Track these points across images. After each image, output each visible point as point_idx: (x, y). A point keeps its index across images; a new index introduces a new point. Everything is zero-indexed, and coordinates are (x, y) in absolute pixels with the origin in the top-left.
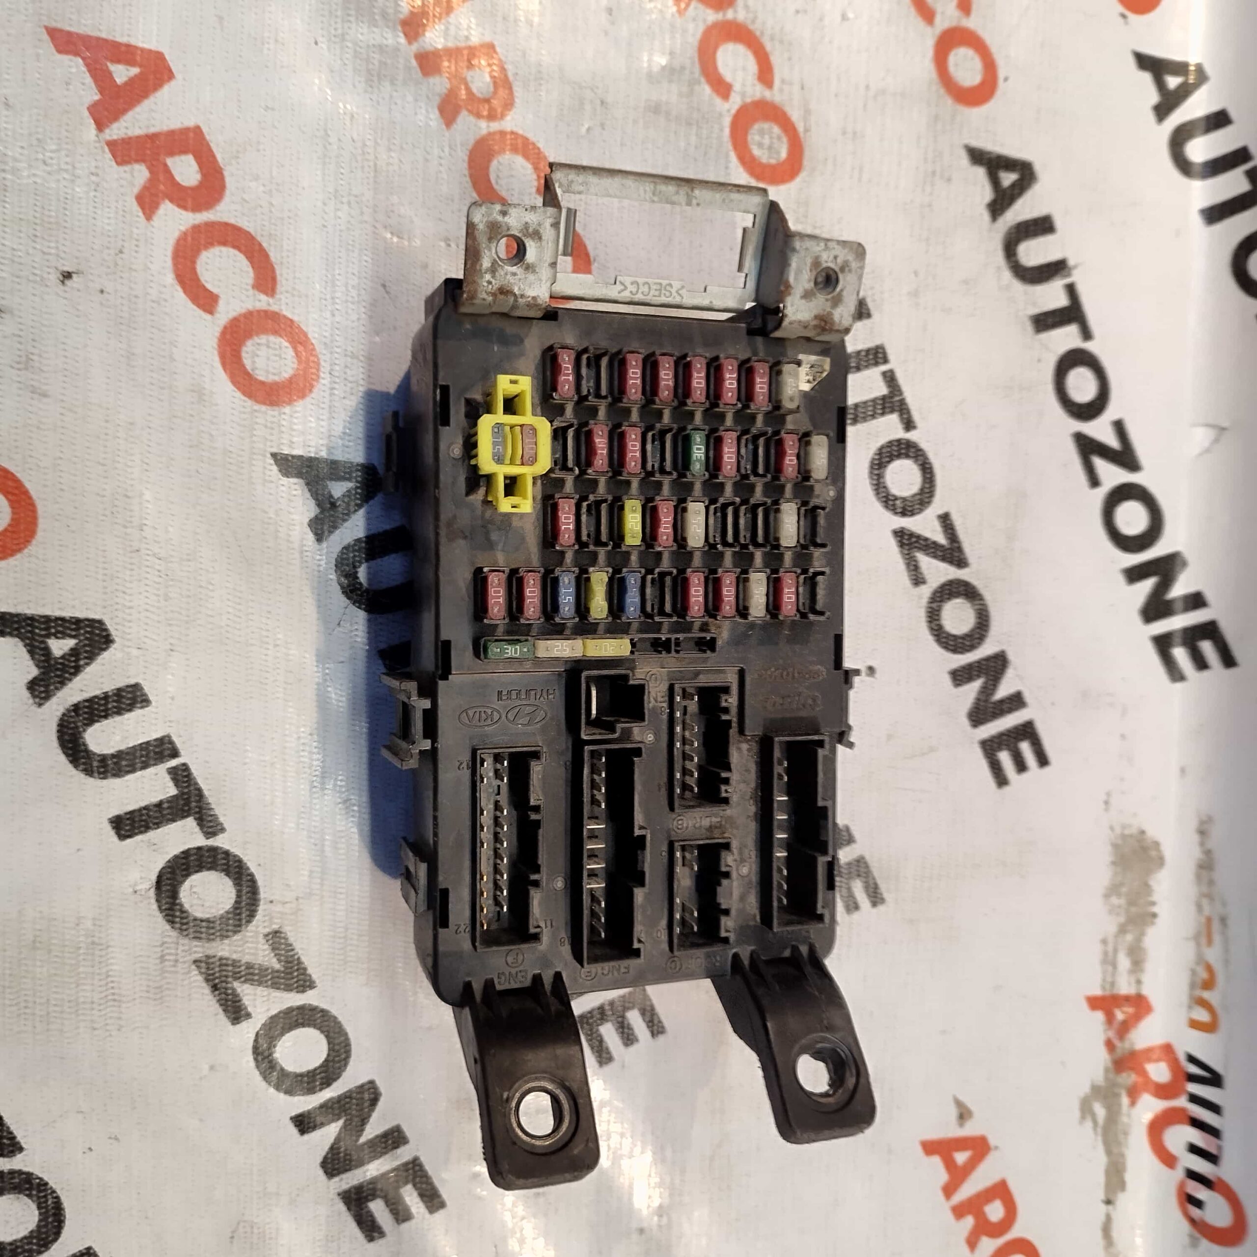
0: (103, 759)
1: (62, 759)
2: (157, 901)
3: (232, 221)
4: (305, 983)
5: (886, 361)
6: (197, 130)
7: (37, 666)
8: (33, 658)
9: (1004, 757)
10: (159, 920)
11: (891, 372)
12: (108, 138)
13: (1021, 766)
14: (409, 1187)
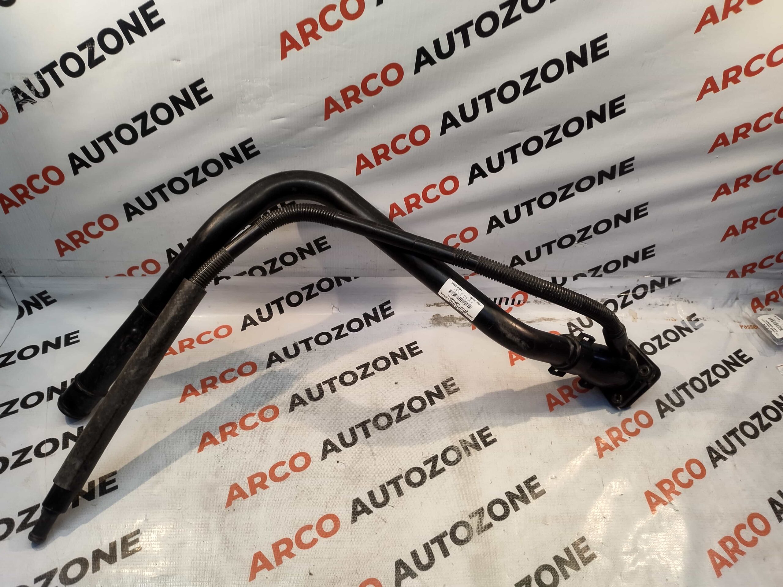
0: (430, 560)
1: (431, 569)
2: (464, 544)
3: (295, 536)
4: (482, 510)
5: (320, 384)
6: (273, 545)
7: (408, 576)
8: (406, 578)
9: (415, 351)
10: (468, 544)
11: (322, 382)
12: (276, 565)
13: (417, 348)
14: (530, 483)
